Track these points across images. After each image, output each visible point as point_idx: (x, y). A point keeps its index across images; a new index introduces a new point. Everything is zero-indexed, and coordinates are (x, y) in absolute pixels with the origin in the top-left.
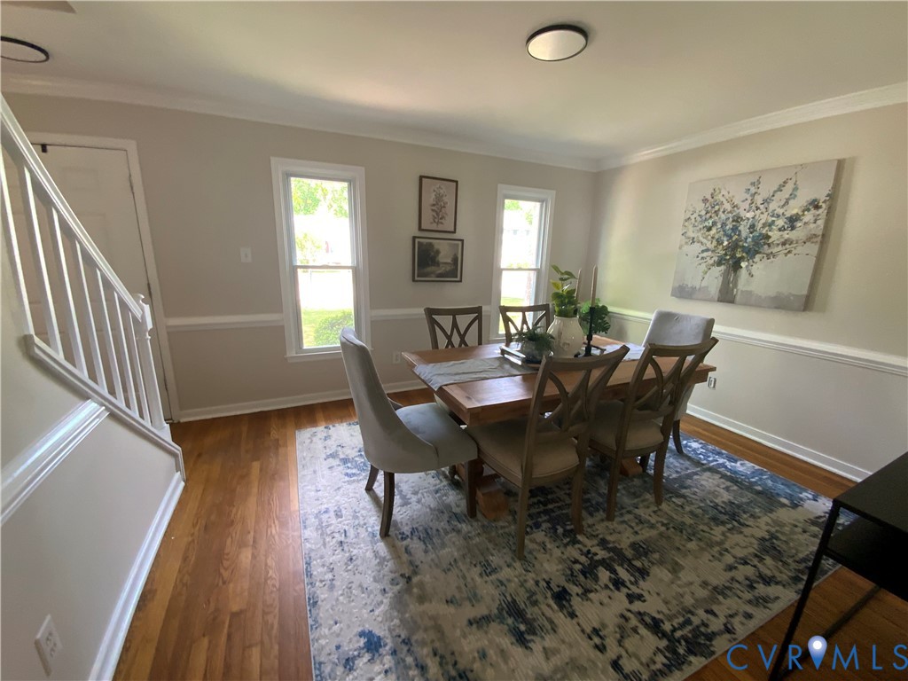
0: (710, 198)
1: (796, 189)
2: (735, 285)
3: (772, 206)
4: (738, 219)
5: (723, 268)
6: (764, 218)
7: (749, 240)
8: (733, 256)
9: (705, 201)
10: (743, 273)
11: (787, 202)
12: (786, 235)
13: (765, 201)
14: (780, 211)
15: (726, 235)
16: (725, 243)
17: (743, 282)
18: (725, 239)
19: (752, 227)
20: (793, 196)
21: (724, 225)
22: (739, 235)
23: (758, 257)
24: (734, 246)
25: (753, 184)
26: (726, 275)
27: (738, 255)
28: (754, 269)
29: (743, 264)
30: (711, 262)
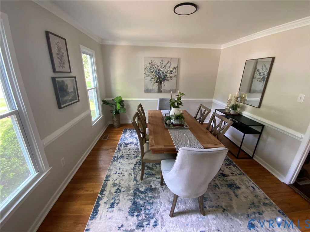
0: (151, 63)
1: (171, 64)
2: (161, 88)
3: (167, 68)
4: (159, 70)
5: (157, 83)
6: (165, 71)
7: (163, 76)
8: (160, 80)
9: (150, 64)
10: (163, 84)
11: (169, 67)
12: (171, 75)
13: (165, 66)
14: (168, 69)
15: (157, 74)
16: (157, 77)
17: (163, 87)
18: (157, 75)
19: (163, 72)
20: (170, 65)
21: (156, 71)
22: (160, 74)
23: (165, 80)
24: (159, 78)
25: (161, 61)
26: (159, 85)
27: (161, 80)
28: (165, 84)
29: (162, 82)
30: (154, 82)
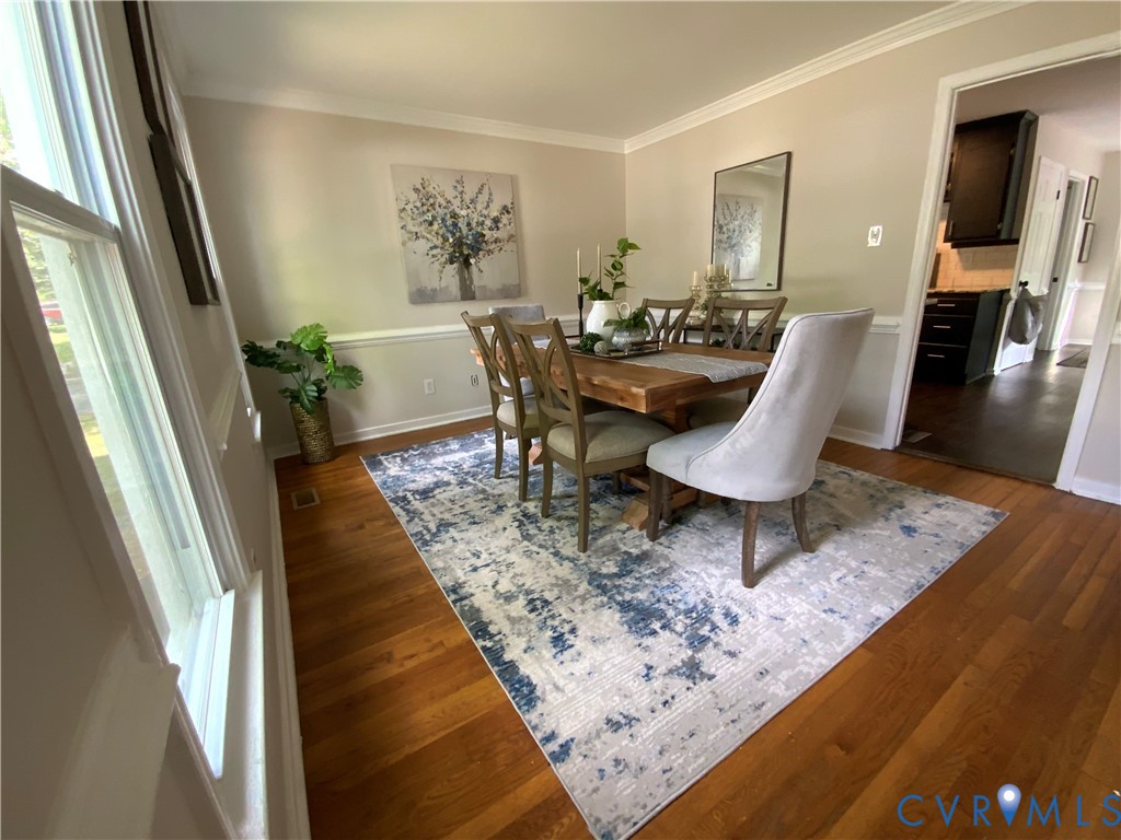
0: (420, 187)
1: (491, 194)
3: (479, 207)
4: (454, 216)
6: (475, 218)
7: (470, 237)
8: (461, 253)
9: (416, 190)
10: (474, 269)
11: (488, 206)
12: (496, 234)
13: (472, 201)
14: (485, 212)
15: (448, 231)
16: (451, 240)
18: (450, 235)
19: (469, 224)
20: (490, 201)
21: (443, 220)
22: (460, 232)
23: (481, 253)
24: (459, 243)
25: (458, 182)
26: (460, 272)
27: (466, 253)
28: (481, 265)
29: (472, 261)
30: (443, 260)
